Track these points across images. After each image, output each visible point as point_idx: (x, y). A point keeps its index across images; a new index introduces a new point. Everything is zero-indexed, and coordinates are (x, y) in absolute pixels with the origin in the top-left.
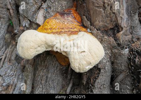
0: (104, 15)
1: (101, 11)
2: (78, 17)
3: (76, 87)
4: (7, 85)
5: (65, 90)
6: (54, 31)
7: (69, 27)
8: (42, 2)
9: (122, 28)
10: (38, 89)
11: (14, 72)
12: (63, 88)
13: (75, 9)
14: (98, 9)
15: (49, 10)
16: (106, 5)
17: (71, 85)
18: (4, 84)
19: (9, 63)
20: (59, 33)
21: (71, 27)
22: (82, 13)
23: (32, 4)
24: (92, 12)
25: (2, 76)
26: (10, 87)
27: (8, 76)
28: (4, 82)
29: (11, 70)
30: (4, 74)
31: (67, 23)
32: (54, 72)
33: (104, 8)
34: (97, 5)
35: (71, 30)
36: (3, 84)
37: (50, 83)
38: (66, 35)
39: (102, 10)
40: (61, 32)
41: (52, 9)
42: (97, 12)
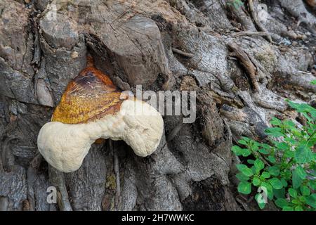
0: (145, 69)
1: (141, 68)
2: (106, 79)
3: (124, 161)
4: (20, 204)
5: (112, 170)
6: (90, 115)
7: (104, 99)
8: (35, 69)
9: (167, 77)
10: (78, 188)
11: (22, 180)
12: (108, 169)
13: (92, 65)
14: (137, 66)
15: (56, 80)
16: (146, 58)
17: (117, 162)
18: (16, 205)
19: (6, 173)
20: (100, 116)
21: (107, 99)
22: (110, 71)
23: (20, 78)
24: (128, 71)
25: (7, 196)
26: (28, 204)
27: (16, 191)
28: (14, 203)
29: (16, 181)
30: (8, 191)
31: (99, 95)
32: (92, 157)
33: (144, 61)
34: (135, 61)
35: (111, 104)
36: (13, 206)
37: (91, 172)
38: (110, 115)
39: (141, 65)
40: (101, 113)
41: (60, 78)
42: (136, 69)
